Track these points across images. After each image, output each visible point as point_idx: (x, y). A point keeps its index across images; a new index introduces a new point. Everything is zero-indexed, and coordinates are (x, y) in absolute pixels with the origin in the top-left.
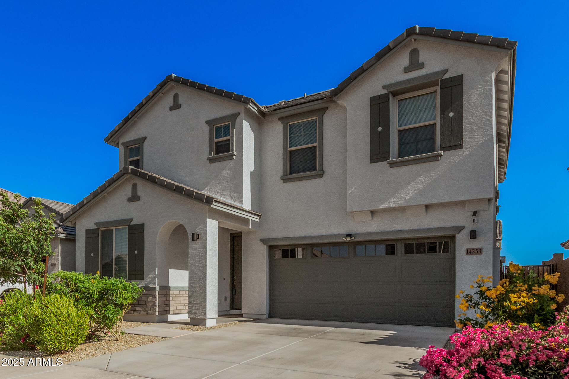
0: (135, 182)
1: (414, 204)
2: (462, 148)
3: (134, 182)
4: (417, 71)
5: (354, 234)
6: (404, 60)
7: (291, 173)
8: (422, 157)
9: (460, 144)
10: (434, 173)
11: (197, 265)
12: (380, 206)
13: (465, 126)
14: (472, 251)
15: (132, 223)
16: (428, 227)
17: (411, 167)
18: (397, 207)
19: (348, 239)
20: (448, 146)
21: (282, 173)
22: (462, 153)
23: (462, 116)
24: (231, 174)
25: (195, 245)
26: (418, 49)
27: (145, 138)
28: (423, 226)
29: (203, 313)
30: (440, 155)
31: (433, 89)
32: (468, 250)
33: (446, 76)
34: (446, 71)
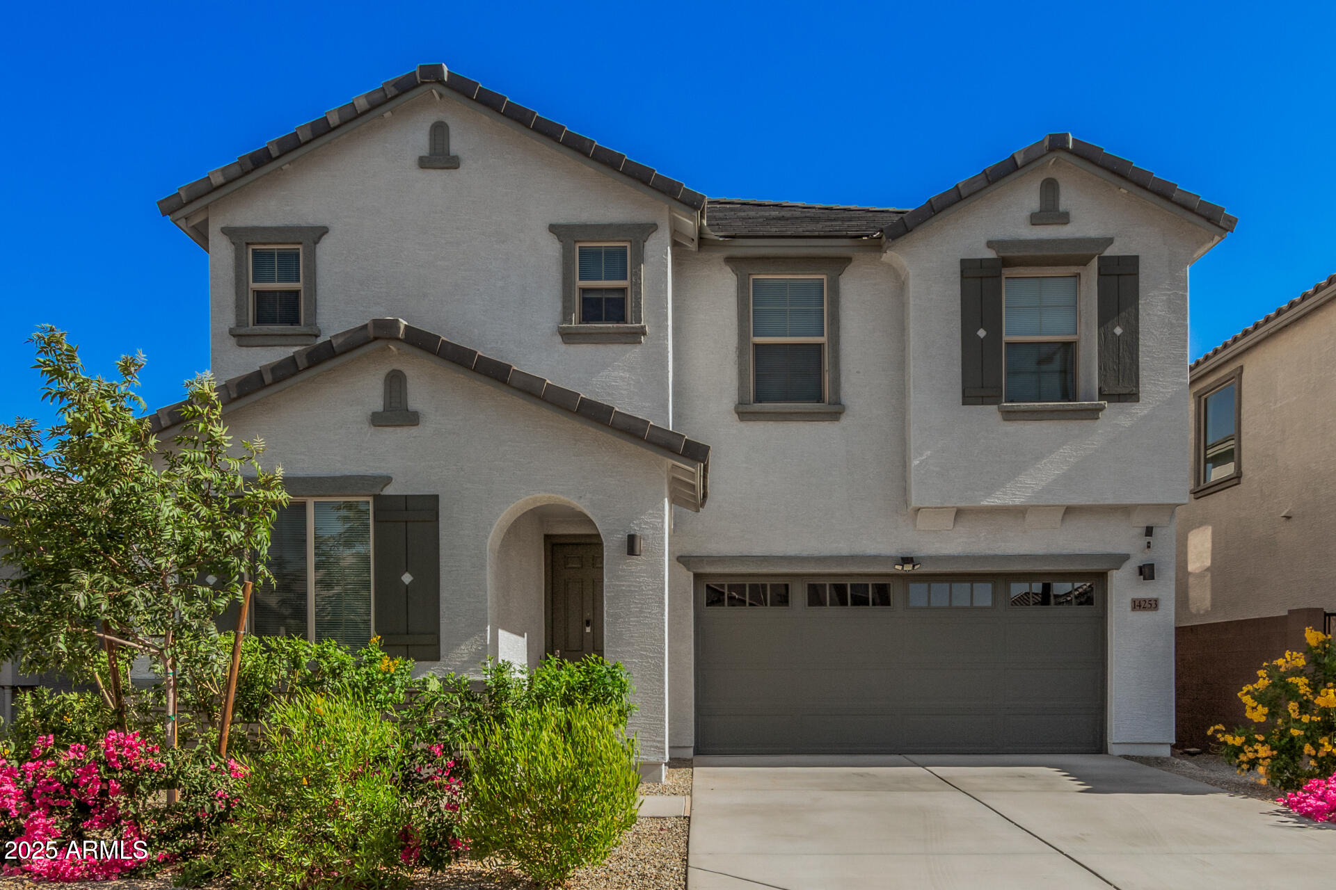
0: (397, 366)
1: (1051, 503)
2: (1138, 401)
3: (390, 369)
4: (1055, 227)
5: (917, 558)
6: (1027, 197)
7: (758, 399)
8: (1071, 407)
9: (1134, 392)
10: (1088, 444)
11: (634, 621)
12: (982, 500)
13: (1143, 359)
14: (1143, 603)
15: (389, 491)
16: (1065, 552)
17: (1044, 424)
18: (1016, 506)
19: (908, 568)
20: (1114, 392)
21: (737, 397)
22: (1137, 410)
23: (1138, 339)
24: (632, 382)
25: (625, 567)
26: (1059, 181)
27: (323, 231)
28: (1055, 550)
29: (657, 747)
30: (1102, 409)
31: (1074, 270)
32: (1134, 601)
33: (1109, 252)
34: (1109, 241)
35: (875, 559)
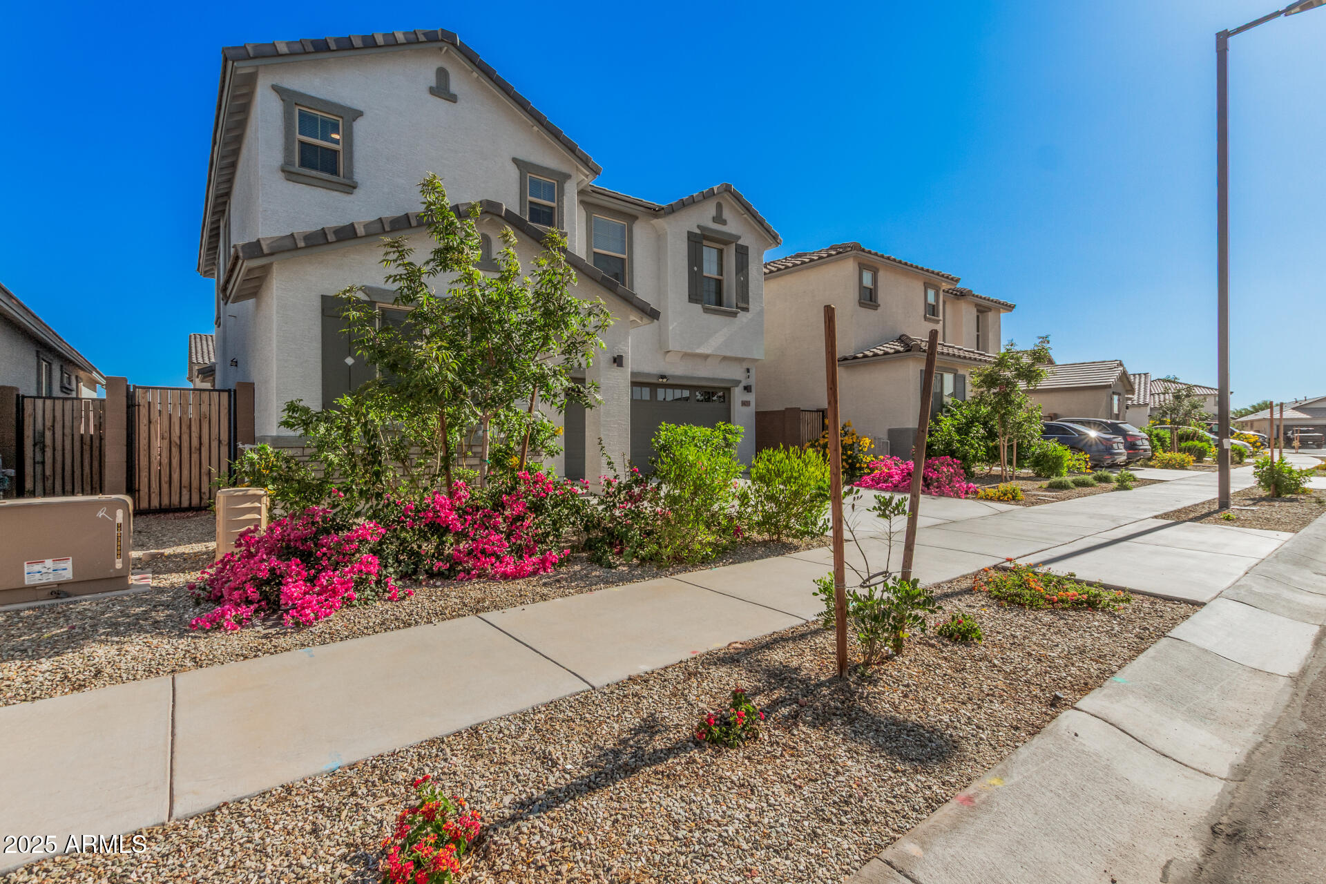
1: (718, 354)
2: (749, 312)
3: (480, 232)
4: (720, 225)
6: (710, 209)
9: (748, 307)
10: (733, 329)
11: (616, 404)
13: (750, 293)
14: (745, 402)
17: (717, 317)
18: (706, 354)
19: (665, 380)
20: (741, 306)
22: (748, 316)
23: (748, 284)
25: (611, 373)
26: (724, 206)
27: (359, 114)
30: (739, 312)
31: (721, 246)
32: (742, 402)
33: (740, 242)
34: (739, 238)
35: (648, 375)
